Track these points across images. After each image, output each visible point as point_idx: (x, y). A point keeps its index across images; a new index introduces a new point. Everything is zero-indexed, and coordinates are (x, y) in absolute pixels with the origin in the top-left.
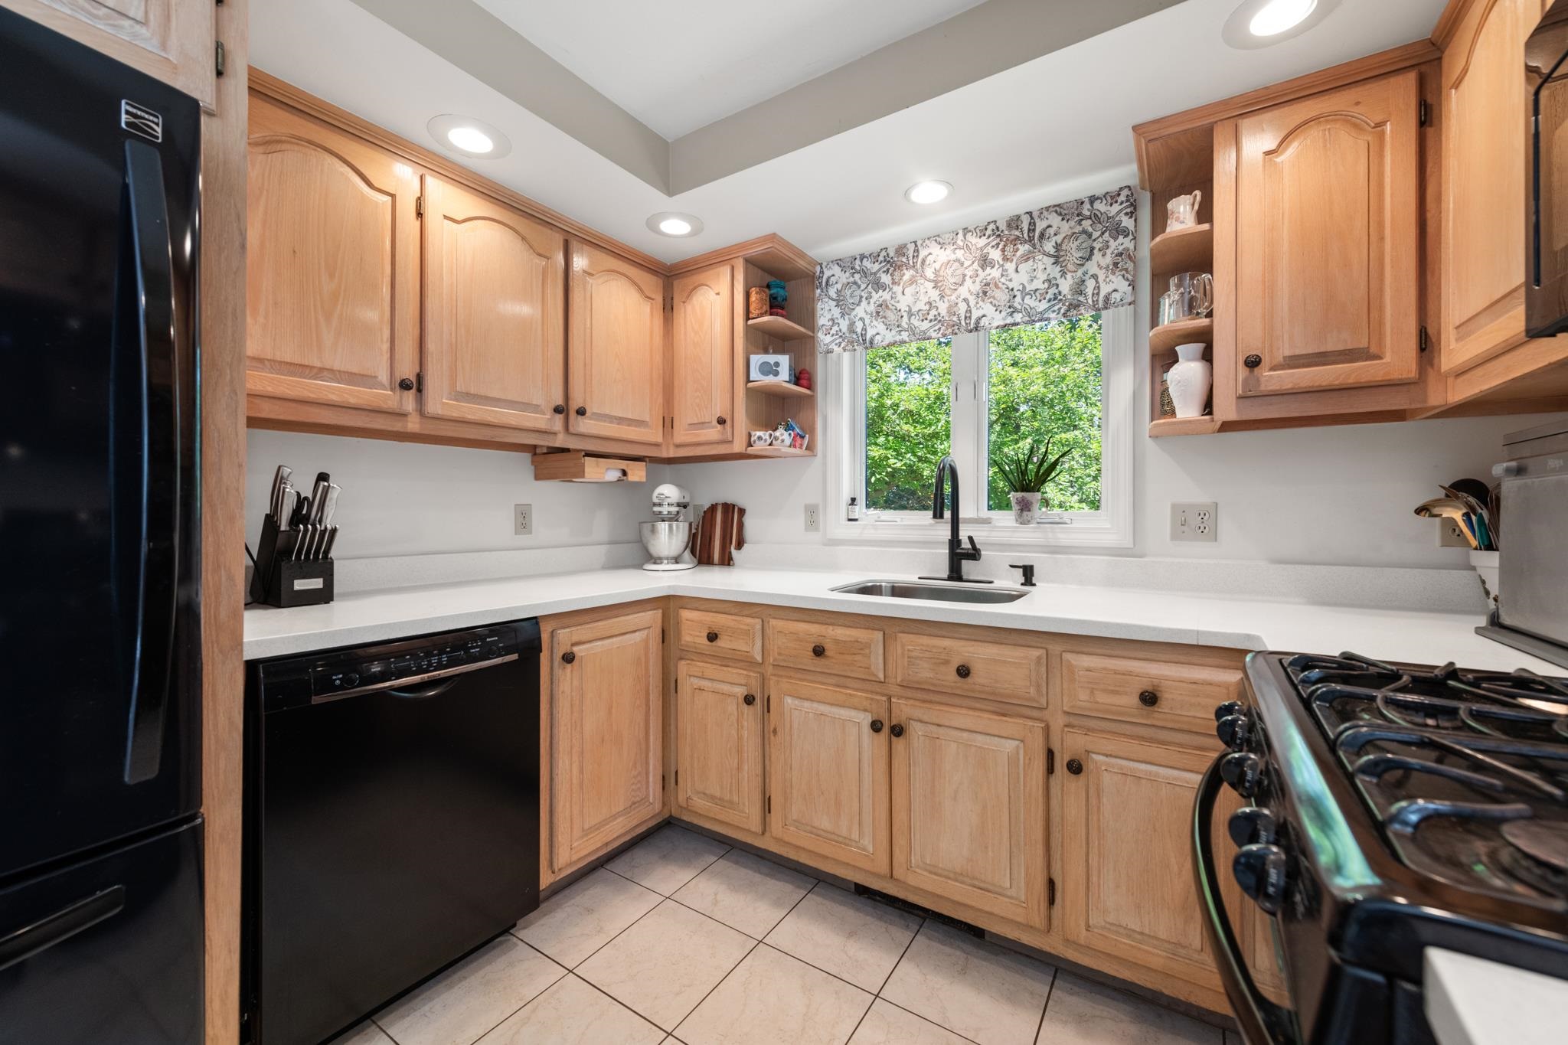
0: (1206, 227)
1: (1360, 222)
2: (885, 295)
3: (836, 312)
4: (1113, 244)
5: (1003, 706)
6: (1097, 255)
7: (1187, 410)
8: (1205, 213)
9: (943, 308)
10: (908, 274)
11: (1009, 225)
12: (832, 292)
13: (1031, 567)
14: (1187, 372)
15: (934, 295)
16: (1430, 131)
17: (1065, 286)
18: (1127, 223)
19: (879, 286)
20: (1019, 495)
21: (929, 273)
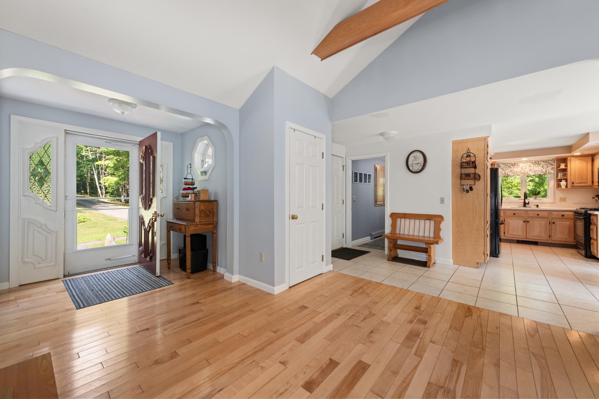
0: (566, 168)
1: (585, 170)
2: (512, 169)
3: (502, 171)
4: (551, 166)
5: (543, 218)
6: (549, 167)
7: (563, 187)
8: (566, 166)
9: (523, 172)
10: (516, 167)
11: (535, 162)
12: (501, 168)
13: (538, 205)
14: (563, 183)
15: (521, 170)
16: (593, 162)
17: (544, 171)
18: (553, 164)
19: (510, 168)
20: (535, 196)
21: (520, 167)
